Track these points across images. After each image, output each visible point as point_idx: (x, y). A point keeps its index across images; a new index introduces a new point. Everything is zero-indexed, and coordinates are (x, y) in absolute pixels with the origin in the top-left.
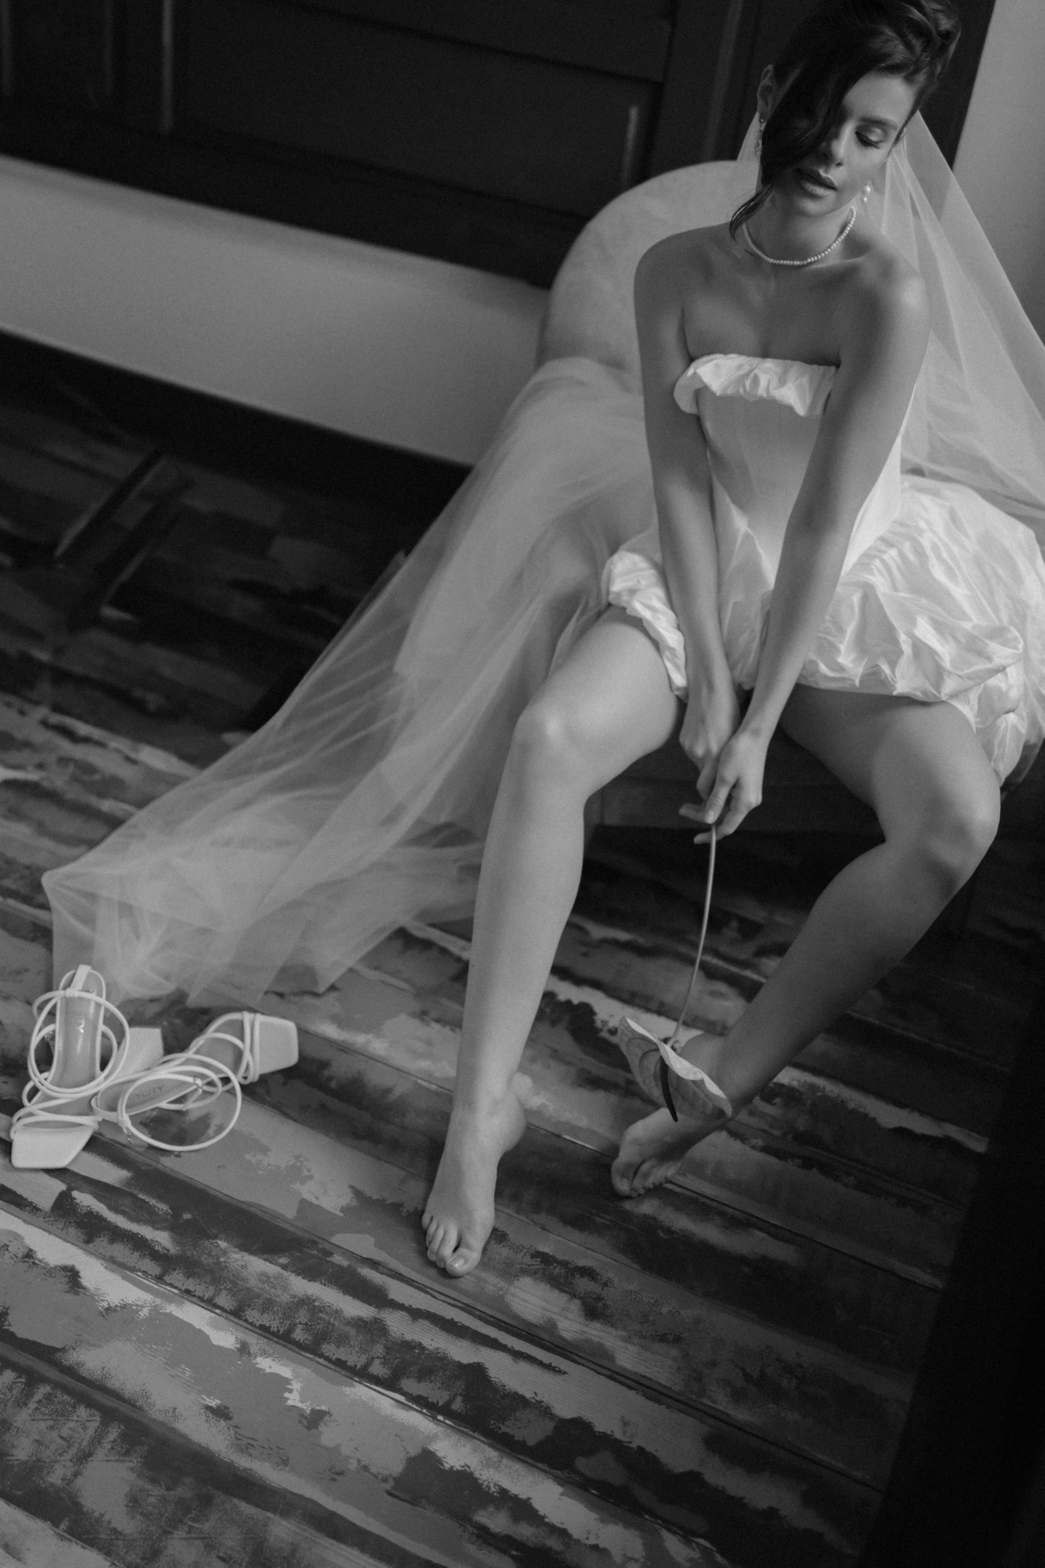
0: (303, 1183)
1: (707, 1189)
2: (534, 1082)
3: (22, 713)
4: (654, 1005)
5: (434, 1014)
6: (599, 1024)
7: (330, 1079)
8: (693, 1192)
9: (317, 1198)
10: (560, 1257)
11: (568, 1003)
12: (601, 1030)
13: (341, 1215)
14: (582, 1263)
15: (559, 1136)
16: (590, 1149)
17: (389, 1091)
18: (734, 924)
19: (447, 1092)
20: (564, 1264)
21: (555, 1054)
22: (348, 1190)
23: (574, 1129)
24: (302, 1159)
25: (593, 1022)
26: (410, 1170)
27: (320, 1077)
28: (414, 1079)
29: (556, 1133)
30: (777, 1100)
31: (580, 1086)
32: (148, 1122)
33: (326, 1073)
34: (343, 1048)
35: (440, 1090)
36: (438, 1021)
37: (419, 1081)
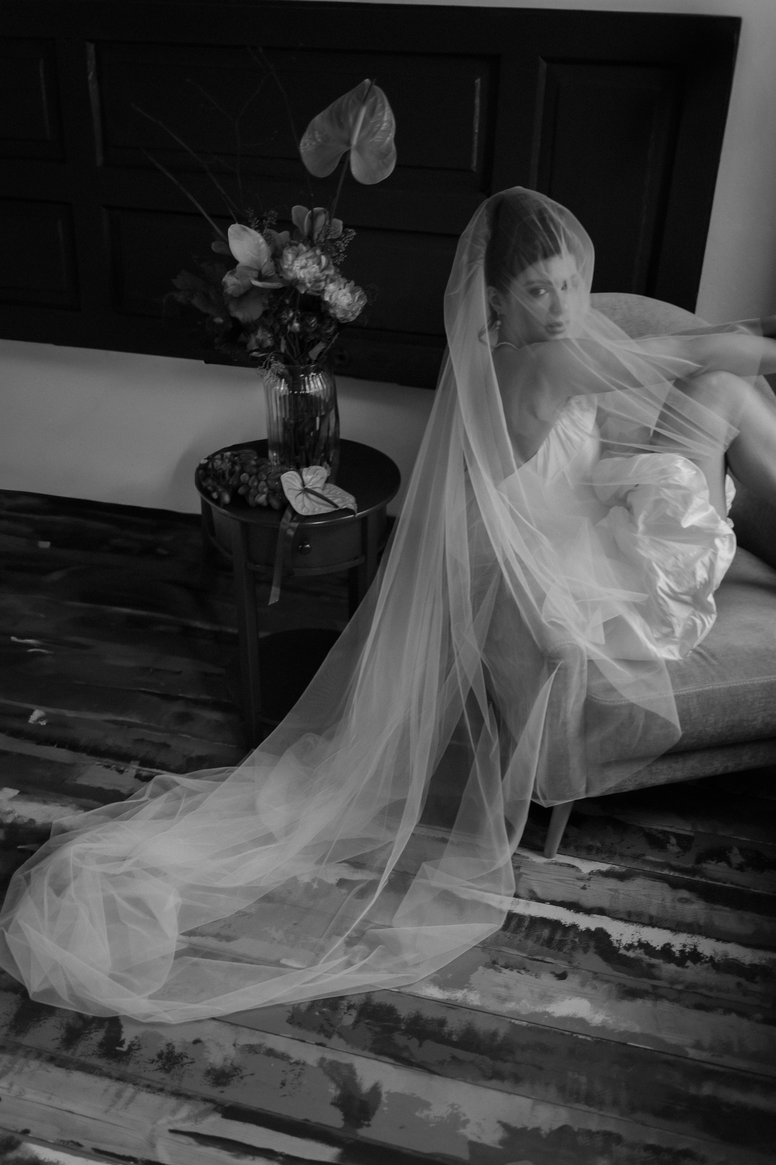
0: (464, 1127)
1: (742, 1064)
2: (592, 1003)
3: (121, 772)
4: (646, 920)
5: (502, 962)
6: (616, 944)
7: (450, 1034)
8: (732, 1068)
9: (479, 1137)
10: (664, 1146)
11: (588, 930)
12: (619, 948)
13: (500, 1147)
14: (681, 1146)
15: (624, 1044)
16: (650, 1050)
17: (495, 1034)
18: (673, 840)
19: (535, 1025)
20: (669, 1151)
21: (596, 975)
22: (498, 1126)
23: (634, 1036)
24: (456, 1107)
25: (611, 943)
26: (534, 1097)
27: (443, 1034)
28: (509, 1020)
29: (622, 1041)
30: (758, 979)
31: (623, 998)
32: (336, 1102)
33: (446, 1029)
34: (450, 1005)
35: (530, 1025)
36: (506, 967)
37: (513, 1021)
